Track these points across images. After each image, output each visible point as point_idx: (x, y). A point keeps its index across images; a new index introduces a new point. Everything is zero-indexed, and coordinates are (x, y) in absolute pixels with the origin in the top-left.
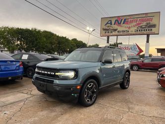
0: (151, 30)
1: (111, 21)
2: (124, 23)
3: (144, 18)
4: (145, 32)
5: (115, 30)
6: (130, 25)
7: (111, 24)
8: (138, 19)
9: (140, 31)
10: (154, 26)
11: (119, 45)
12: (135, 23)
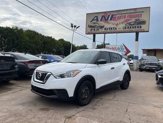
0: (141, 27)
1: (97, 17)
2: (111, 20)
3: (133, 14)
4: (134, 30)
5: (102, 27)
6: (118, 22)
7: (97, 20)
8: (127, 15)
9: (128, 28)
10: (144, 23)
11: (106, 46)
12: (123, 20)
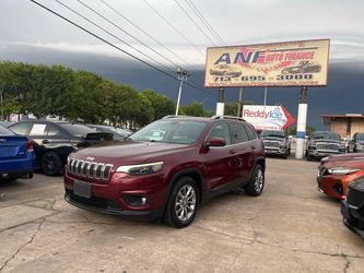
1: (227, 55)
2: (254, 61)
3: (297, 52)
4: (298, 81)
6: (268, 66)
7: (228, 61)
8: (285, 53)
10: (317, 69)
11: (245, 107)
12: (278, 62)
